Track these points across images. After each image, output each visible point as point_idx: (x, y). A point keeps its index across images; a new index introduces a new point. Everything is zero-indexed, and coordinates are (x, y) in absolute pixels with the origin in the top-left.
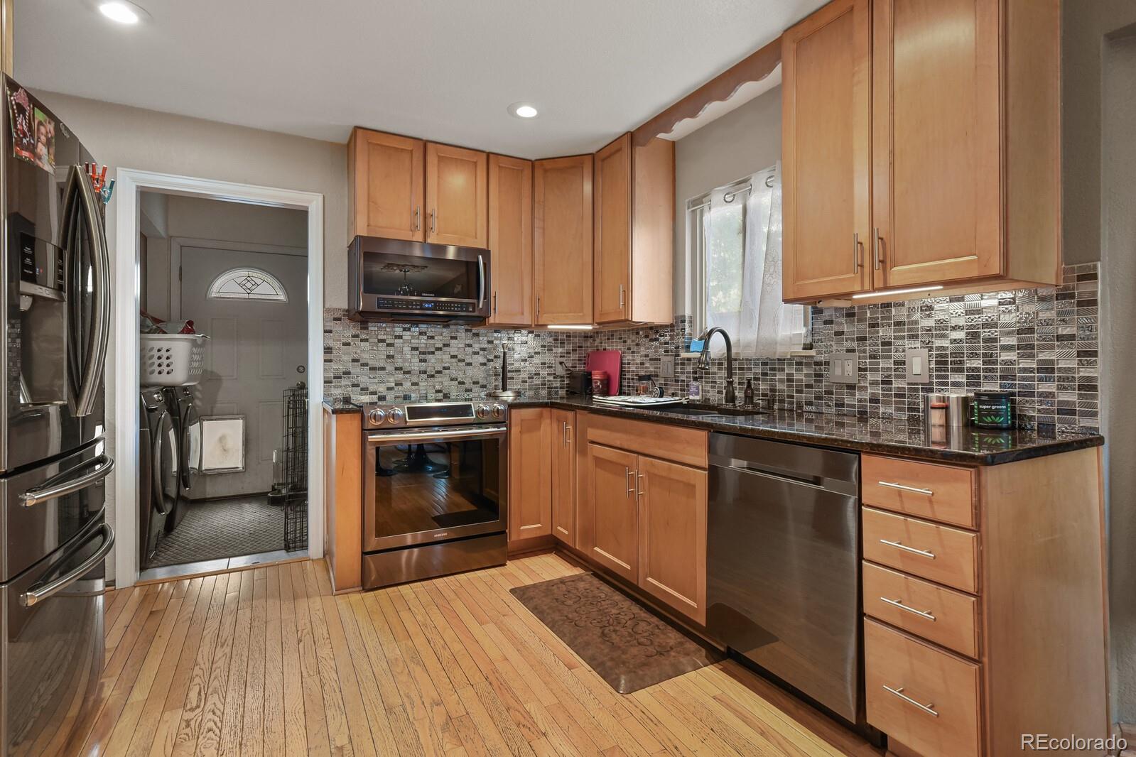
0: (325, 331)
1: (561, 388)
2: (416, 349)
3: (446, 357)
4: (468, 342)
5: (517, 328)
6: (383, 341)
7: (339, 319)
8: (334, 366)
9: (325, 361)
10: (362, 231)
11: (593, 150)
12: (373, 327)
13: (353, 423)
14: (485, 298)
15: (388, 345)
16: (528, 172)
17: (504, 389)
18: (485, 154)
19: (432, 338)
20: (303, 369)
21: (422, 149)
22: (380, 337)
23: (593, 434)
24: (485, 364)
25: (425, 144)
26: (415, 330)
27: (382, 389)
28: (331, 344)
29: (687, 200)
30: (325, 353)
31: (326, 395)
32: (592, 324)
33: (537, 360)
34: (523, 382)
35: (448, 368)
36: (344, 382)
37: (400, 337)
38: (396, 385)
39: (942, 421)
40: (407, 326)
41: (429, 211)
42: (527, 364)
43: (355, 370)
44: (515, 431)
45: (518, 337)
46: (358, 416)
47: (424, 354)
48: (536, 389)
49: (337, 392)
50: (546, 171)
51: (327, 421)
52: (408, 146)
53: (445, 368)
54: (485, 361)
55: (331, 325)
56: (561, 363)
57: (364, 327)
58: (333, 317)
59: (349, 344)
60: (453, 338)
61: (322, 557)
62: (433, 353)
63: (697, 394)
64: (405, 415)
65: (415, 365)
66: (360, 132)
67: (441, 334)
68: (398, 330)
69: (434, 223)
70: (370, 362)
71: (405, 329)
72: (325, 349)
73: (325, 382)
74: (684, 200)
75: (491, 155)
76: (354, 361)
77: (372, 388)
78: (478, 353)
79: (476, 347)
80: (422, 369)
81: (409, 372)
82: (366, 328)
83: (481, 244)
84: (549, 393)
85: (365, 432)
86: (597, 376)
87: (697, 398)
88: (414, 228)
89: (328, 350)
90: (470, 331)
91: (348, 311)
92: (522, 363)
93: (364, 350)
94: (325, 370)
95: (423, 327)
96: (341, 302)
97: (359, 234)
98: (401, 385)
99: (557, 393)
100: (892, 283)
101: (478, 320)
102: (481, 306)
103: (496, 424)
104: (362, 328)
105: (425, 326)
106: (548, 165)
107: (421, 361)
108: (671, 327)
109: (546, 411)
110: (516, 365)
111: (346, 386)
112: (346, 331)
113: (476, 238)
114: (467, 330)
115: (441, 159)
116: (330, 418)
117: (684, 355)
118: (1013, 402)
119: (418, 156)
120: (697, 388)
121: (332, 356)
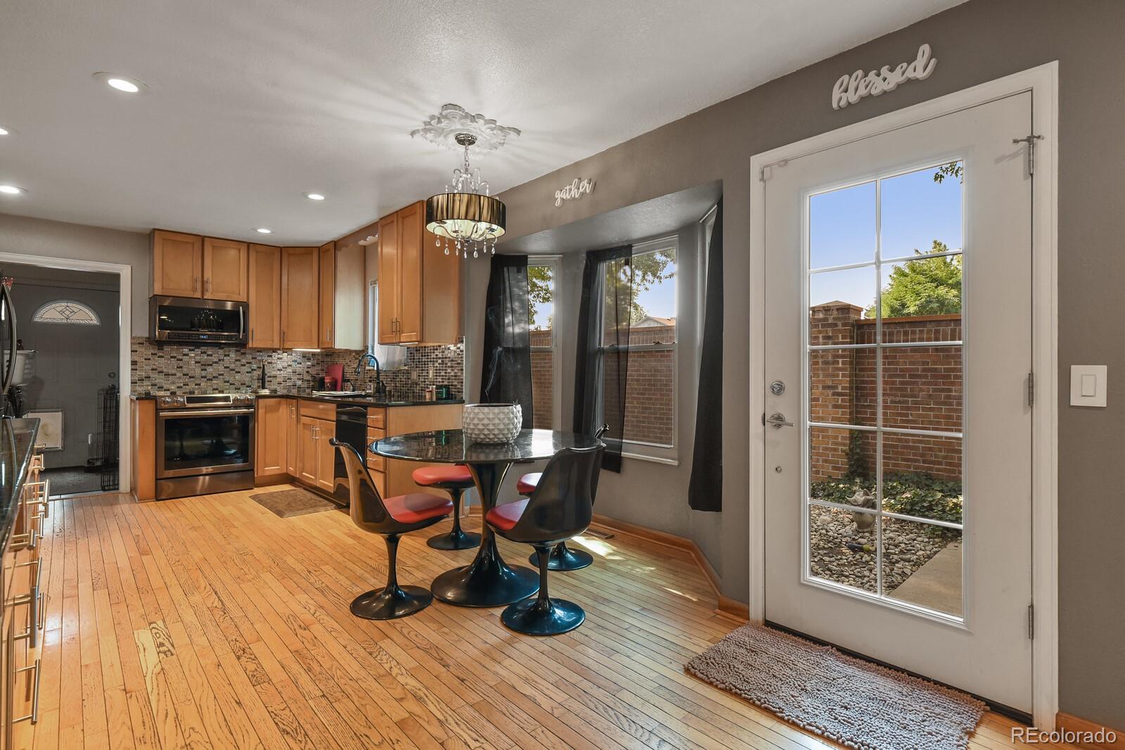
0: (132, 351)
1: (308, 388)
2: (199, 362)
3: (221, 368)
4: (238, 358)
5: (274, 350)
6: (175, 357)
7: (142, 344)
8: (138, 373)
9: (132, 369)
10: (158, 290)
11: (320, 245)
12: (167, 349)
13: (150, 406)
14: (244, 332)
15: (178, 360)
16: (277, 255)
17: (264, 387)
18: (246, 245)
19: (211, 355)
20: (115, 375)
21: (201, 243)
22: (172, 355)
23: (303, 411)
24: (250, 372)
25: (203, 238)
26: (198, 351)
27: (173, 387)
28: (136, 359)
29: (370, 281)
30: (132, 364)
31: (133, 391)
32: (318, 348)
33: (290, 370)
34: (280, 383)
35: (223, 375)
36: (145, 383)
37: (187, 355)
38: (184, 385)
39: (430, 396)
40: (192, 348)
41: (205, 279)
42: (282, 372)
43: (153, 375)
44: (261, 411)
45: (275, 356)
46: (154, 402)
47: (204, 366)
48: (289, 388)
49: (141, 389)
50: (289, 254)
51: (133, 407)
52: (190, 239)
53: (219, 375)
54: (250, 370)
55: (136, 347)
56: (308, 372)
57: (161, 348)
58: (136, 342)
59: (149, 359)
60: (225, 356)
61: (129, 491)
62: (211, 365)
63: (370, 389)
64: (184, 401)
65: (198, 372)
66: (157, 232)
67: (217, 354)
68: (186, 350)
69: (210, 287)
70: (165, 370)
71: (190, 350)
72: (132, 362)
73: (132, 383)
74: (369, 280)
75: (251, 245)
76: (152, 369)
77: (165, 387)
78: (244, 365)
79: (244, 361)
80: (204, 375)
81: (193, 377)
82: (162, 349)
83: (243, 298)
84: (299, 391)
85: (157, 410)
86: (327, 380)
87: (370, 391)
88: (194, 290)
89: (134, 363)
90: (239, 351)
91: (149, 338)
92: (278, 372)
93: (161, 363)
94: (132, 375)
95: (204, 349)
96: (144, 333)
97: (156, 293)
98: (187, 385)
99: (305, 391)
100: (402, 340)
101: (241, 345)
102: (241, 337)
103: (248, 407)
104: (158, 349)
105: (206, 348)
106: (291, 251)
107: (202, 370)
108: (363, 351)
109: (283, 401)
110: (274, 373)
111: (148, 385)
112: (148, 351)
113: (239, 294)
114: (237, 351)
115: (214, 247)
116: (135, 404)
117: (367, 368)
118: (449, 388)
119: (198, 246)
120: (370, 386)
121: (137, 367)
